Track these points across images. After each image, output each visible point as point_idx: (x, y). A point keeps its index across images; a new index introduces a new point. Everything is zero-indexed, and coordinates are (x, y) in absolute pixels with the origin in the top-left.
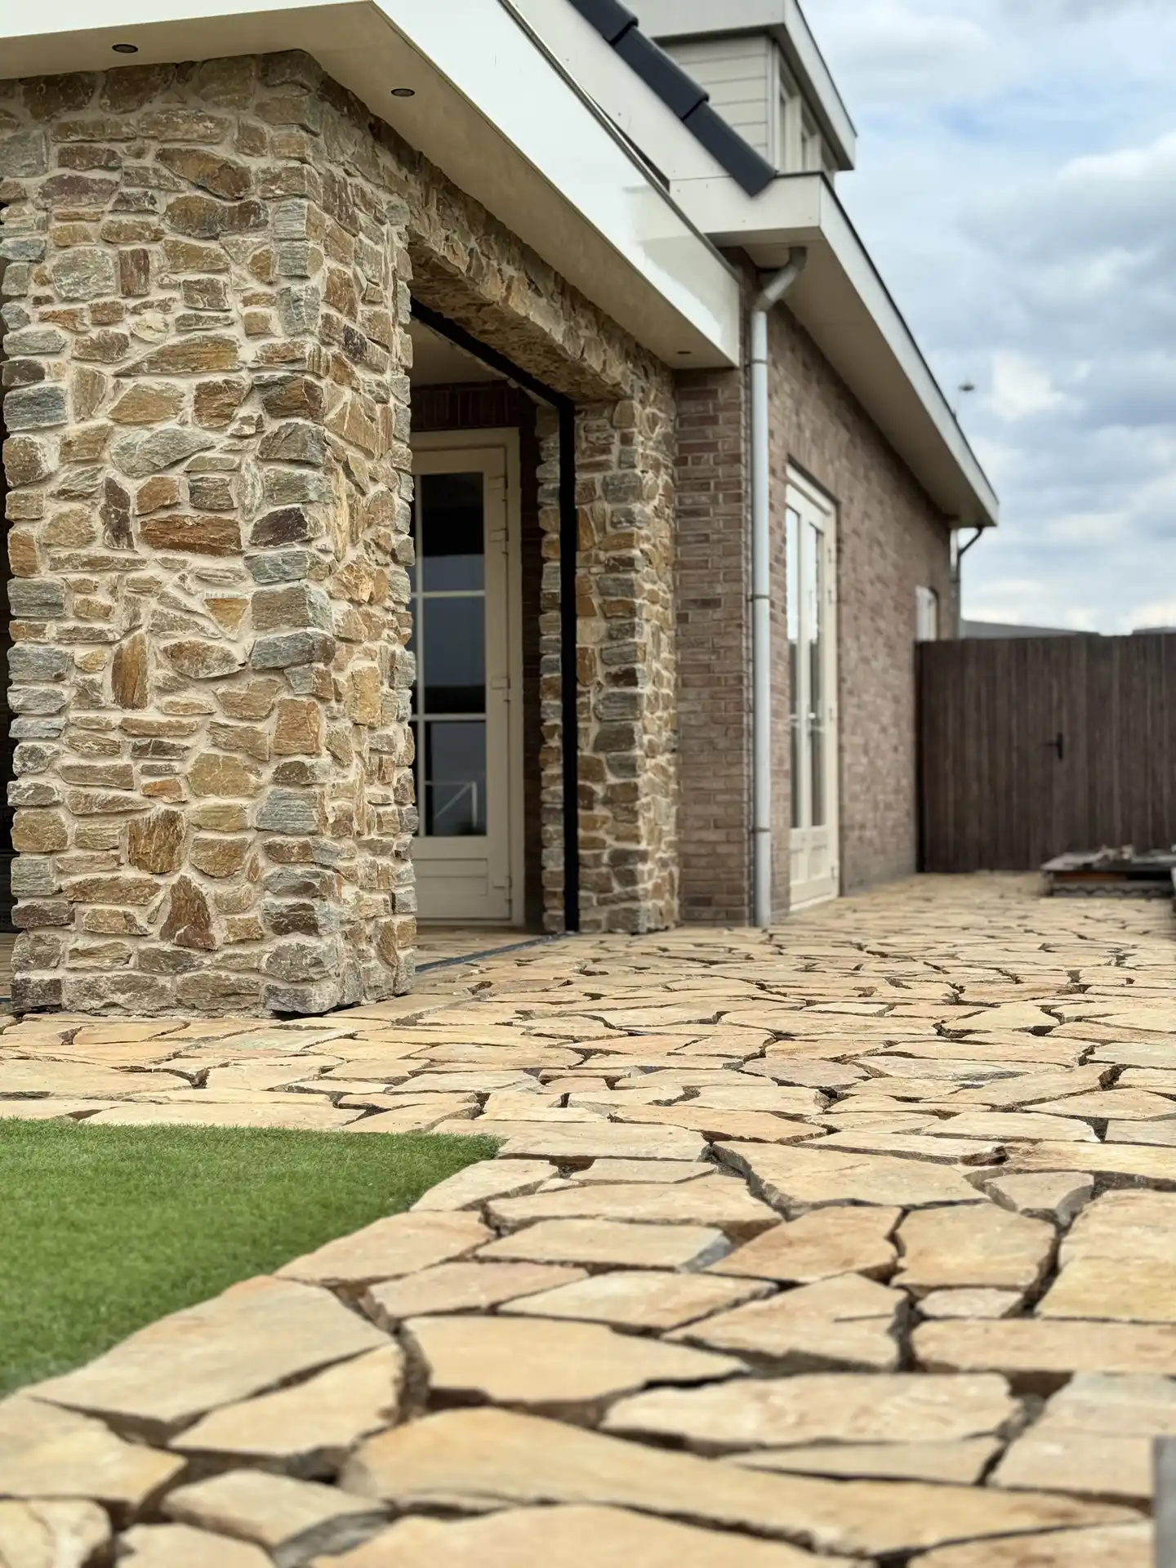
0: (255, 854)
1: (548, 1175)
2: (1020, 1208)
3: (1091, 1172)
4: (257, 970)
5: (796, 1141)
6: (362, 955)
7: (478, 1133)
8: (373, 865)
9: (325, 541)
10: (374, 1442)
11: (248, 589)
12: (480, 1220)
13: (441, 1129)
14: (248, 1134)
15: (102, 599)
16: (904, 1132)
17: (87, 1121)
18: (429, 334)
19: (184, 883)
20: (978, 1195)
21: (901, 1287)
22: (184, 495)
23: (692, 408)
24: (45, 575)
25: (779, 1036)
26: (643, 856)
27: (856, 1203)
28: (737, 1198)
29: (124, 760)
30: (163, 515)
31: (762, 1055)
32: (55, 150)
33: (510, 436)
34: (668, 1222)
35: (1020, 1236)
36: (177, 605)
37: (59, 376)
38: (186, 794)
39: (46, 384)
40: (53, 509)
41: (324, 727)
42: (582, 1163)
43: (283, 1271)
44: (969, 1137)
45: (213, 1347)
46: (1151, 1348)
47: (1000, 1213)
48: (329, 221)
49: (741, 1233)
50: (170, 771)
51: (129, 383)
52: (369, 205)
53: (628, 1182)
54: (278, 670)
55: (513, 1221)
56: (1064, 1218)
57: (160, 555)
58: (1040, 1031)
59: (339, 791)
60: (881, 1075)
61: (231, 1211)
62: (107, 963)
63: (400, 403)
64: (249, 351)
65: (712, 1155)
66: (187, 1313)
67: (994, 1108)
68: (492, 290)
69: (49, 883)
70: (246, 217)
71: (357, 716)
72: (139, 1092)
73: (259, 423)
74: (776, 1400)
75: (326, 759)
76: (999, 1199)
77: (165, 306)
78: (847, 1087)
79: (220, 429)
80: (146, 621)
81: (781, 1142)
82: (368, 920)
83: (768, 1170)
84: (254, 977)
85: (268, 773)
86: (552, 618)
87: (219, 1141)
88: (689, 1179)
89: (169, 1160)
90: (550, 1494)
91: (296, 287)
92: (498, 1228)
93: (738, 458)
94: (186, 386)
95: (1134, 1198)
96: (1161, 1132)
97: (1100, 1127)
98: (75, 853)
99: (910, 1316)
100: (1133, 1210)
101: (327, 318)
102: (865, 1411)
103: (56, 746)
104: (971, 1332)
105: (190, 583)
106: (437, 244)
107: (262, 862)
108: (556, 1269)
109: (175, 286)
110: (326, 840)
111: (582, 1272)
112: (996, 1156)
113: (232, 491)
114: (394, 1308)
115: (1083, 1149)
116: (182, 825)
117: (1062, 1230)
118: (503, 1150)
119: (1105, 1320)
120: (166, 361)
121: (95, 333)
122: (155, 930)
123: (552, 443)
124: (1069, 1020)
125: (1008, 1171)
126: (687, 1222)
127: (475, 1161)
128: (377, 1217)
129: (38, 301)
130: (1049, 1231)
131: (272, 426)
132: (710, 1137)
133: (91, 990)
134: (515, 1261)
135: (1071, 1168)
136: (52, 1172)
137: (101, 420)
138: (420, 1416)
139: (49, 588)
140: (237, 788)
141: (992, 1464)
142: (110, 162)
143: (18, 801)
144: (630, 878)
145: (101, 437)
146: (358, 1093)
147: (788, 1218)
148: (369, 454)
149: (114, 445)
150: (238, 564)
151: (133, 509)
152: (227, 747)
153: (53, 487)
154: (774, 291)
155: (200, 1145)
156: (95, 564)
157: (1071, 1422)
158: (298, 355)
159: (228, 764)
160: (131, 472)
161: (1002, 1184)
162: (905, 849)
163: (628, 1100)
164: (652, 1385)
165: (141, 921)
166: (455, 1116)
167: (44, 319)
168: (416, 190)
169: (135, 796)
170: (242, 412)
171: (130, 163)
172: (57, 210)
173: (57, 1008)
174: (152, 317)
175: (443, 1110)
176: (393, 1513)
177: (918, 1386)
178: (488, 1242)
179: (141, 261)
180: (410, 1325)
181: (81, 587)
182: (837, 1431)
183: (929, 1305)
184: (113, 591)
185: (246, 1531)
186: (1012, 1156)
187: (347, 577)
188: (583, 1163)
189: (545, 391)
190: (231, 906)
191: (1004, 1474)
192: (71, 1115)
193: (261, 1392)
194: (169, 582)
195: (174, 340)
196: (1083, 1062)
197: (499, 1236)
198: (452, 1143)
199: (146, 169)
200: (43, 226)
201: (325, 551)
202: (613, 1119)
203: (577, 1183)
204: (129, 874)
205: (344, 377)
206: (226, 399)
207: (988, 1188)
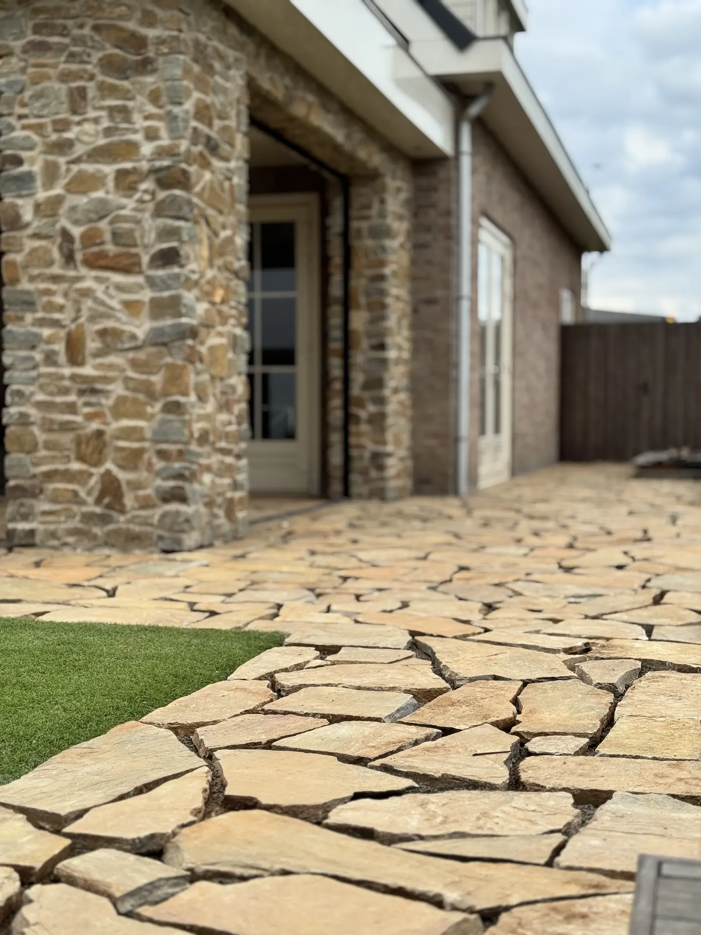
0: (150, 456)
1: (313, 657)
2: (594, 683)
3: (639, 660)
4: (152, 525)
5: (464, 637)
6: (215, 516)
7: (273, 630)
8: (222, 462)
9: (193, 266)
10: (185, 830)
11: (146, 295)
12: (268, 686)
13: (251, 627)
14: (136, 629)
15: (59, 300)
16: (530, 632)
17: (41, 618)
18: (260, 136)
19: (108, 473)
20: (571, 674)
21: (516, 733)
22: (108, 237)
23: (424, 182)
24: (25, 285)
25: (462, 569)
26: (389, 455)
27: (496, 678)
28: (424, 674)
29: (72, 398)
30: (96, 249)
31: (450, 581)
32: (31, 24)
33: (312, 199)
34: (381, 689)
35: (592, 701)
36: (103, 303)
37: (32, 162)
38: (109, 418)
39: (25, 168)
40: (30, 245)
41: (192, 379)
42: (334, 649)
43: (145, 719)
44: (569, 636)
45: (97, 767)
46: (662, 776)
47: (581, 685)
48: (196, 68)
49: (424, 696)
50: (99, 404)
51: (75, 168)
52: (222, 58)
53: (361, 663)
54: (164, 344)
55: (288, 687)
56: (621, 689)
57: (94, 273)
58: (620, 567)
59: (201, 418)
60: (520, 594)
61: (119, 679)
62: (63, 518)
63: (240, 181)
64: (147, 149)
65: (414, 645)
66: (85, 744)
67: (586, 617)
68: (299, 110)
69: (28, 471)
70: (145, 66)
71: (214, 371)
72: (76, 599)
73: (153, 194)
74: (432, 807)
75: (193, 398)
76: (583, 677)
77: (96, 121)
78: (500, 602)
79: (130, 197)
80: (85, 314)
81: (455, 637)
82: (219, 494)
83: (444, 655)
84: (149, 529)
85: (158, 406)
86: (336, 310)
87: (118, 633)
88: (398, 661)
89: (87, 646)
90: (288, 868)
91: (176, 110)
92: (279, 691)
93: (451, 213)
94: (109, 170)
95: (664, 677)
96: (685, 634)
97: (649, 630)
98: (43, 453)
99: (521, 752)
100: (662, 685)
101: (195, 129)
102: (485, 814)
103: (32, 388)
104: (554, 764)
105: (112, 291)
106: (265, 82)
107: (155, 460)
108: (310, 719)
109: (102, 108)
110: (194, 447)
111: (325, 721)
112: (584, 648)
113: (137, 234)
114: (209, 744)
115: (637, 644)
116: (107, 437)
117: (619, 696)
118: (287, 640)
119: (637, 757)
120: (98, 154)
121: (54, 137)
122: (90, 500)
123: (337, 203)
124: (639, 560)
125: (591, 658)
126: (392, 689)
127: (270, 648)
128: (208, 683)
129: (21, 117)
130: (610, 697)
131: (162, 195)
132: (413, 634)
133: (53, 535)
134: (286, 713)
135: (629, 657)
136: (15, 652)
137: (58, 190)
138: (217, 814)
139: (28, 293)
140: (140, 415)
141: (557, 851)
142: (63, 32)
143: (10, 421)
144: (381, 468)
145: (58, 201)
146: (205, 602)
147: (454, 688)
148: (221, 212)
149: (66, 205)
150: (140, 279)
151: (77, 245)
152: (135, 390)
153: (29, 231)
154: (475, 110)
155: (106, 636)
156: (55, 279)
157: (608, 824)
158: (176, 151)
159: (135, 401)
160: (76, 222)
161: (586, 667)
162: (551, 447)
163: (368, 609)
164: (357, 796)
165: (83, 494)
166: (262, 618)
167: (24, 127)
168: (251, 48)
169: (79, 419)
170: (143, 186)
171: (76, 32)
172: (32, 61)
173: (32, 545)
174: (88, 127)
175: (254, 615)
176: (193, 877)
177: (520, 798)
178: (271, 701)
179: (82, 93)
180: (217, 754)
181: (48, 292)
182: (466, 829)
183: (531, 746)
184: (66, 295)
185: (102, 888)
186: (593, 648)
187: (207, 288)
188: (336, 649)
189: (334, 172)
190: (136, 486)
191: (563, 859)
192: (33, 614)
193: (122, 797)
194: (99, 290)
195: (102, 141)
196: (644, 587)
197: (280, 696)
198: (257, 636)
199: (84, 36)
200: (23, 70)
201: (193, 272)
202: (357, 622)
203: (329, 663)
204: (76, 466)
205: (206, 165)
206: (133, 178)
207: (577, 669)
